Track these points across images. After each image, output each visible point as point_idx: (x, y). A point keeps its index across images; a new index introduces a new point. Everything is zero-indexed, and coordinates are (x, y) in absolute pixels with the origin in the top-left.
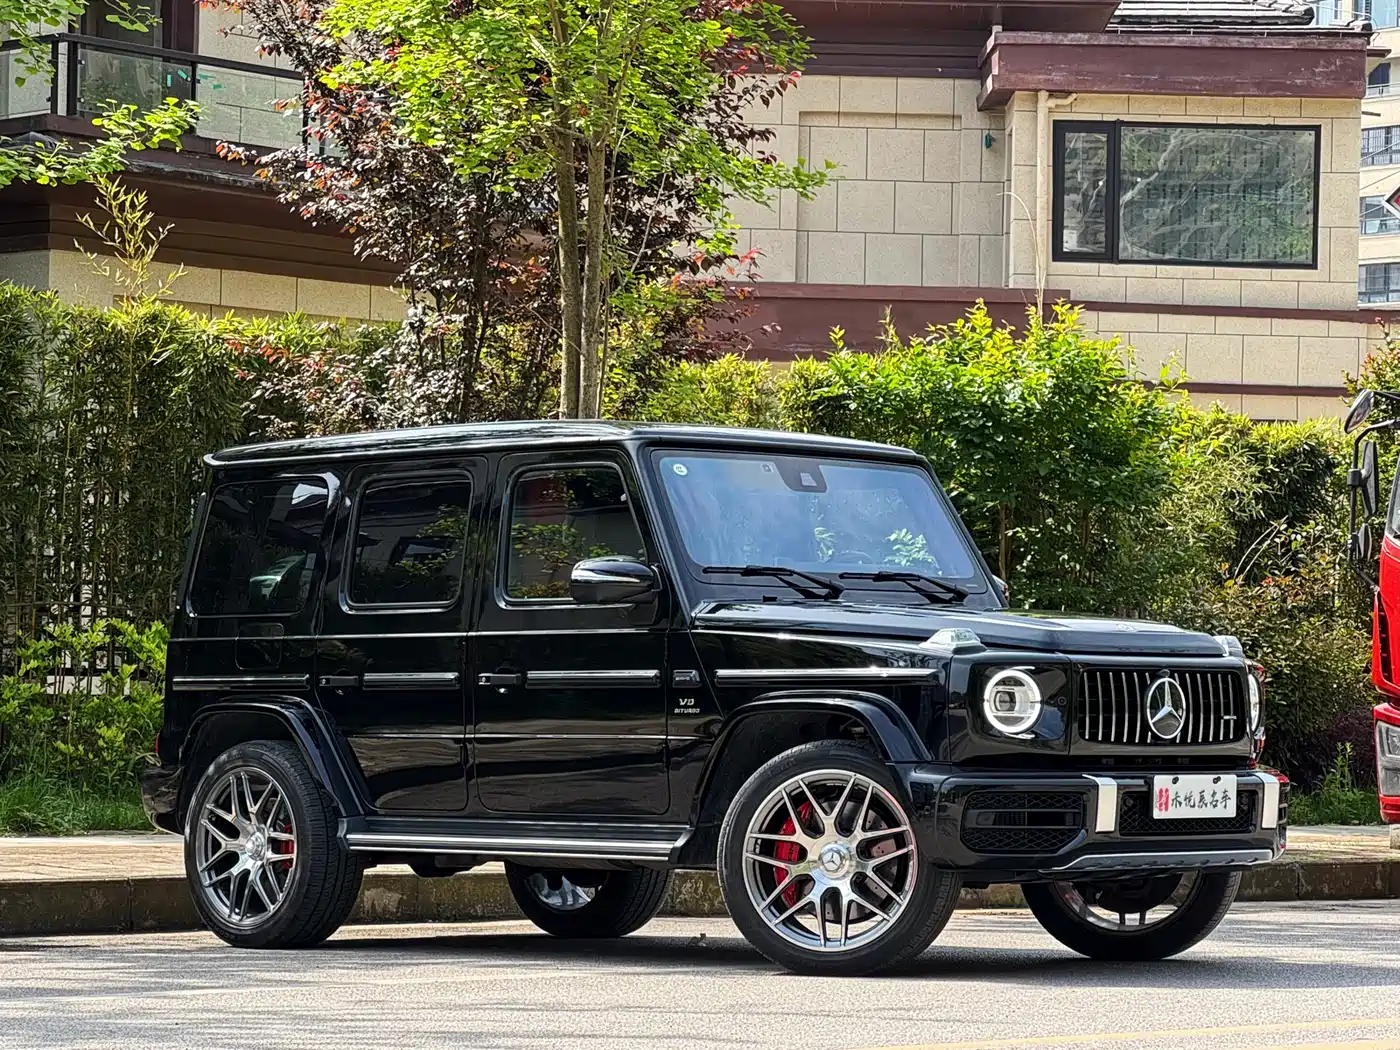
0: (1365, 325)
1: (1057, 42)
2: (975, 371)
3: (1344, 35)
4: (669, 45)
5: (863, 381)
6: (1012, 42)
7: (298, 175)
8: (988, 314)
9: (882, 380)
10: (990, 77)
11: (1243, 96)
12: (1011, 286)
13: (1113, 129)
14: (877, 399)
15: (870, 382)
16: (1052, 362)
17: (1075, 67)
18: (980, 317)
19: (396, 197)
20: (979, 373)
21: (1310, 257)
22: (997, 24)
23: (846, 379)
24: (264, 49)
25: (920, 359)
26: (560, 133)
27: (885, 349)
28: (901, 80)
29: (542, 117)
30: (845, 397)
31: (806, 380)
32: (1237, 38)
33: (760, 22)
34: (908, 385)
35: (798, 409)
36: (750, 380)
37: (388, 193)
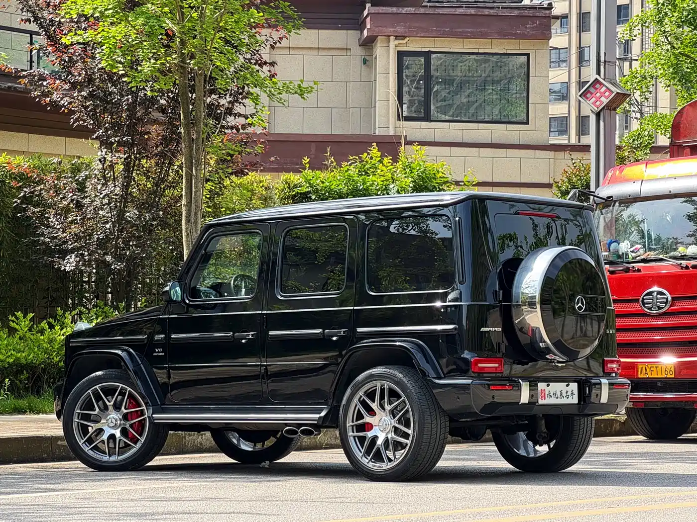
0: (553, 152)
1: (399, 12)
2: (374, 178)
3: (539, 8)
4: (232, 22)
5: (318, 185)
6: (376, 12)
7: (40, 83)
8: (379, 150)
9: (328, 184)
10: (366, 30)
11: (491, 39)
12: (377, 134)
13: (427, 55)
14: (325, 193)
15: (322, 185)
16: (412, 175)
17: (407, 25)
18: (375, 152)
19: (91, 96)
20: (376, 180)
21: (526, 119)
22: (368, 3)
23: (309, 183)
24: (22, 20)
25: (346, 174)
26: (181, 66)
27: (327, 169)
28: (320, 31)
29: (173, 58)
30: (309, 192)
31: (289, 184)
32: (487, 10)
33: (279, 11)
34: (340, 187)
35: (285, 199)
36: (261, 184)
37: (88, 94)
